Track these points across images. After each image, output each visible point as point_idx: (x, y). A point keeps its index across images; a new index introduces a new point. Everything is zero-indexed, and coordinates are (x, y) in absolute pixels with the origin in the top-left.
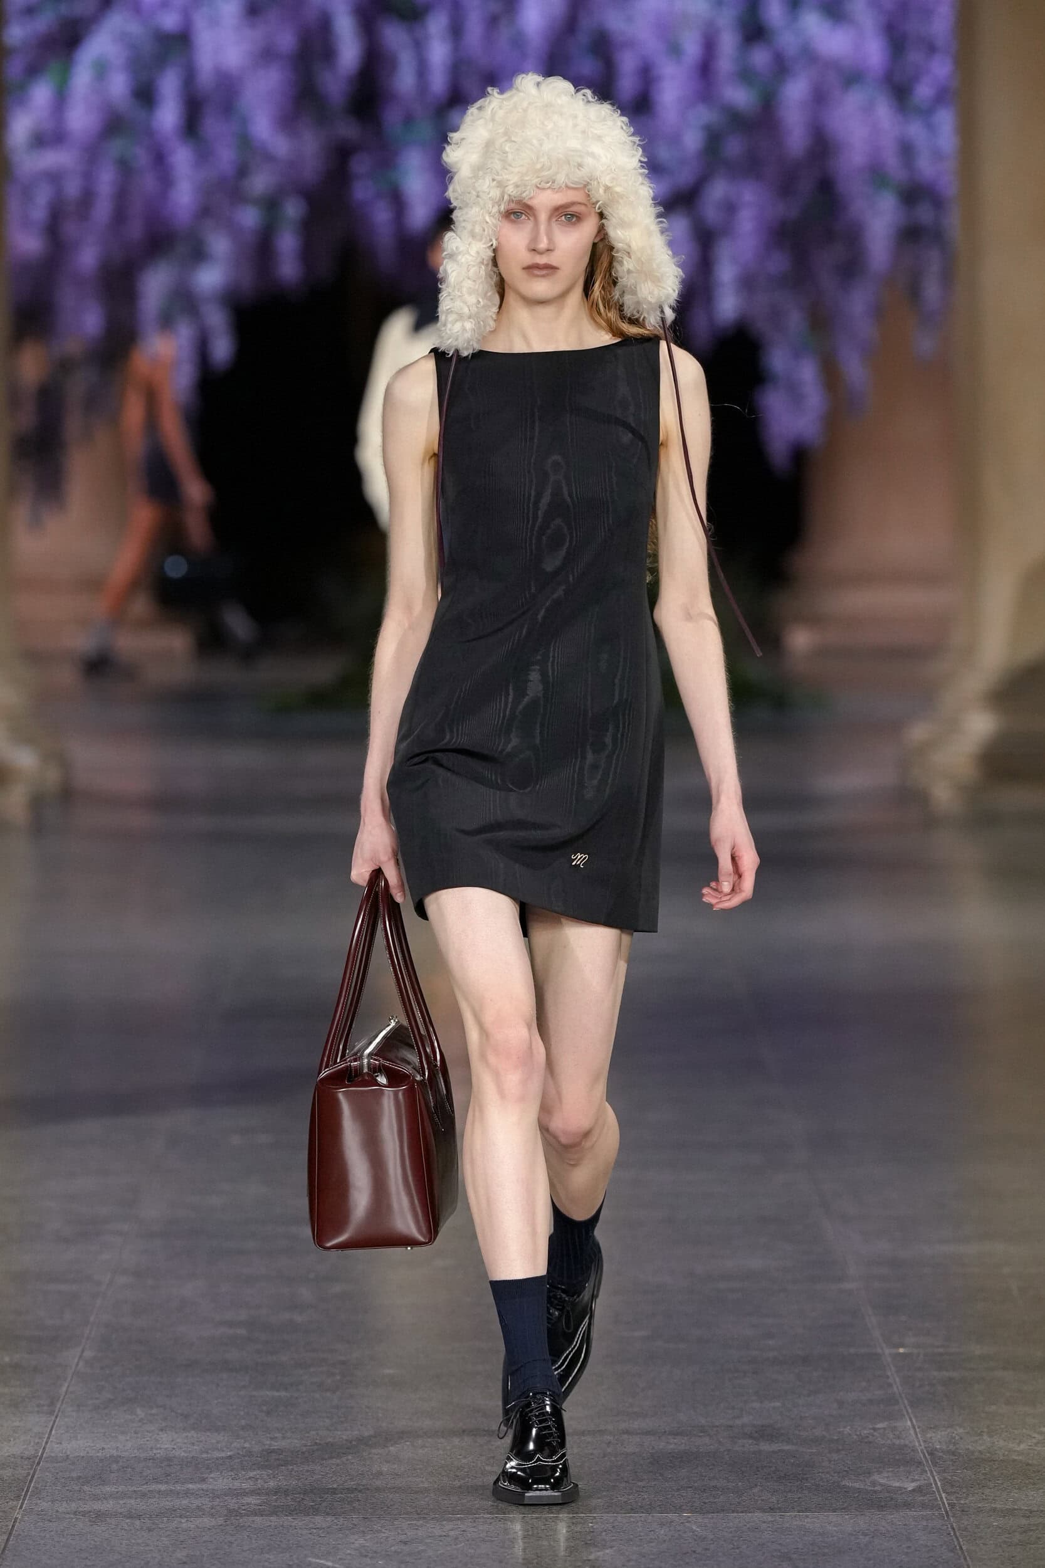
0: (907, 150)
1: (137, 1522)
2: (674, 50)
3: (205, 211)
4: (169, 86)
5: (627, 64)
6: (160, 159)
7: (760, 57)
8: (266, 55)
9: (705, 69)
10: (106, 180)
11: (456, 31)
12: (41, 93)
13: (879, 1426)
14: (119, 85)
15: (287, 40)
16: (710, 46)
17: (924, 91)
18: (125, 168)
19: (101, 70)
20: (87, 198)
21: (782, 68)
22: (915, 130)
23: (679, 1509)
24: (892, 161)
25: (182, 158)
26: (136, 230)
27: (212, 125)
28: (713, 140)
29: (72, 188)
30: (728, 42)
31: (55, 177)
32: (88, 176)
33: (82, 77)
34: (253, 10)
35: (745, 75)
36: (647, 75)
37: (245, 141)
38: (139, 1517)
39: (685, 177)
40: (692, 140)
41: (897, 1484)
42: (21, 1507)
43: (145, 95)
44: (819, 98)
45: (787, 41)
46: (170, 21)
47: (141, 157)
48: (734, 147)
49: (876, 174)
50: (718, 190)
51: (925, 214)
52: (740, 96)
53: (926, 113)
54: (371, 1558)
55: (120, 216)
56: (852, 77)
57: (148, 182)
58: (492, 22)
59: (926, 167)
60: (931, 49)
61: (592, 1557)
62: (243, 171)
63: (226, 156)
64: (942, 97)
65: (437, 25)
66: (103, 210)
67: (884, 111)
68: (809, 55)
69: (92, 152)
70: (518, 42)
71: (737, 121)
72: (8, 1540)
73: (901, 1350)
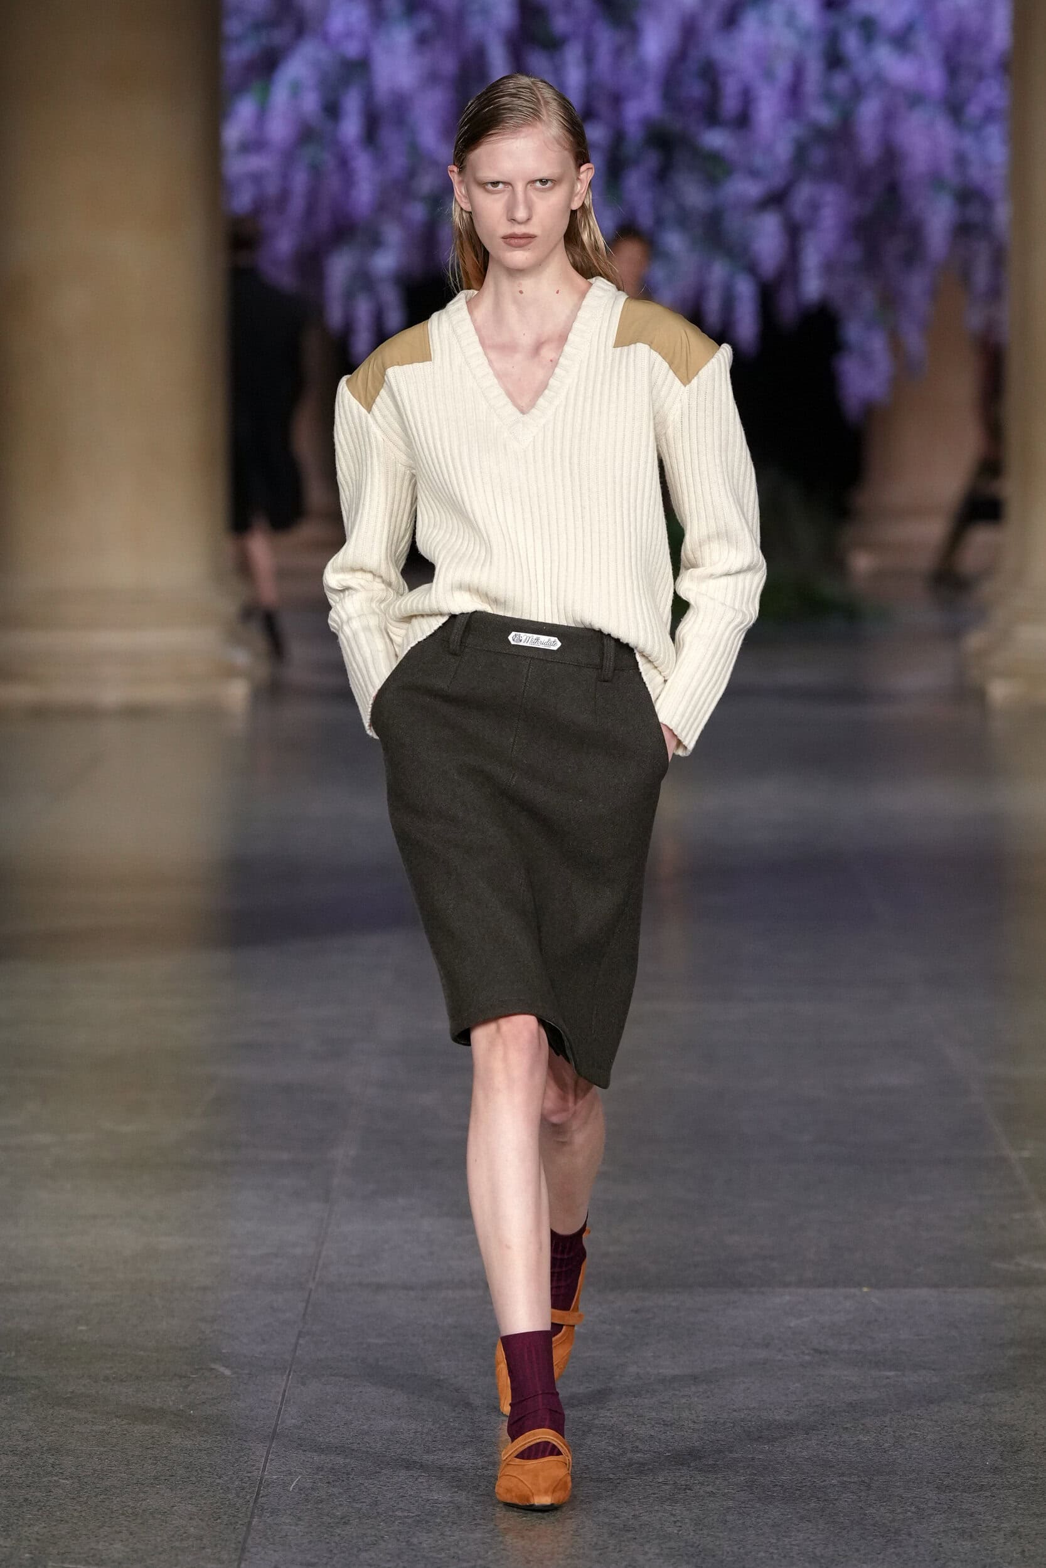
0: (961, 160)
1: (412, 1293)
2: (768, 74)
3: (382, 207)
4: (352, 104)
5: (731, 88)
6: (344, 163)
7: (840, 82)
8: (432, 78)
9: (795, 92)
10: (300, 180)
11: (589, 58)
12: (245, 110)
13: (1017, 1216)
14: (310, 102)
15: (449, 65)
16: (798, 72)
17: (974, 110)
18: (316, 171)
19: (296, 90)
20: (284, 196)
21: (857, 91)
22: (968, 143)
23: (859, 1285)
24: (948, 170)
25: (362, 163)
26: (323, 221)
27: (390, 137)
28: (801, 152)
29: (272, 188)
30: (814, 70)
31: (257, 178)
32: (285, 177)
33: (280, 94)
34: (422, 41)
35: (828, 96)
36: (747, 98)
37: (414, 149)
38: (412, 1288)
39: (777, 180)
40: (783, 150)
41: (1036, 1265)
42: (314, 1278)
43: (332, 110)
44: (889, 117)
45: (862, 68)
46: (352, 49)
47: (328, 160)
48: (818, 156)
49: (936, 180)
50: (804, 192)
51: (975, 213)
52: (823, 114)
53: (977, 130)
54: (610, 1324)
55: (311, 210)
56: (915, 99)
57: (333, 183)
58: (618, 53)
59: (976, 173)
60: (980, 76)
61: (792, 1325)
62: (412, 173)
63: (398, 161)
64: (990, 115)
65: (573, 54)
66: (297, 205)
67: (942, 128)
68: (880, 80)
69: (289, 157)
70: (641, 68)
71: (821, 135)
72: (306, 1307)
73: (1026, 1154)
